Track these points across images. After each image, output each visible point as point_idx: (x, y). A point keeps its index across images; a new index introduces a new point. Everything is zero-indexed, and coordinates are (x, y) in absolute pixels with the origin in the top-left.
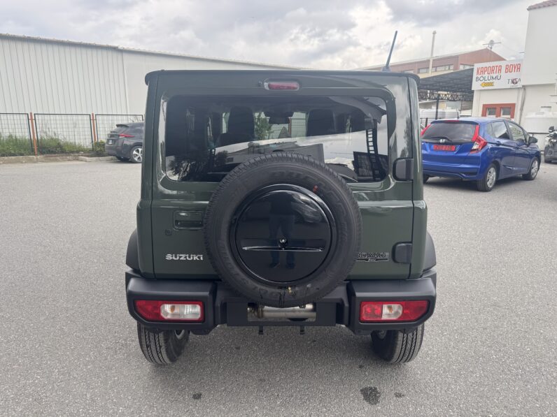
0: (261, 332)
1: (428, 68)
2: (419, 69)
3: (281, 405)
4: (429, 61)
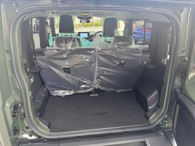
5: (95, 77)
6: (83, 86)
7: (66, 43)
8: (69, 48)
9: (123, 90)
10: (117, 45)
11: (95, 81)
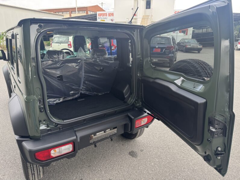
0: (95, 146)
1: (76, 11)
2: (72, 12)
3: (105, 173)
4: (75, 8)
5: (82, 83)
6: (72, 92)
7: (58, 55)
8: (61, 58)
9: (103, 93)
10: (97, 55)
11: (82, 86)
